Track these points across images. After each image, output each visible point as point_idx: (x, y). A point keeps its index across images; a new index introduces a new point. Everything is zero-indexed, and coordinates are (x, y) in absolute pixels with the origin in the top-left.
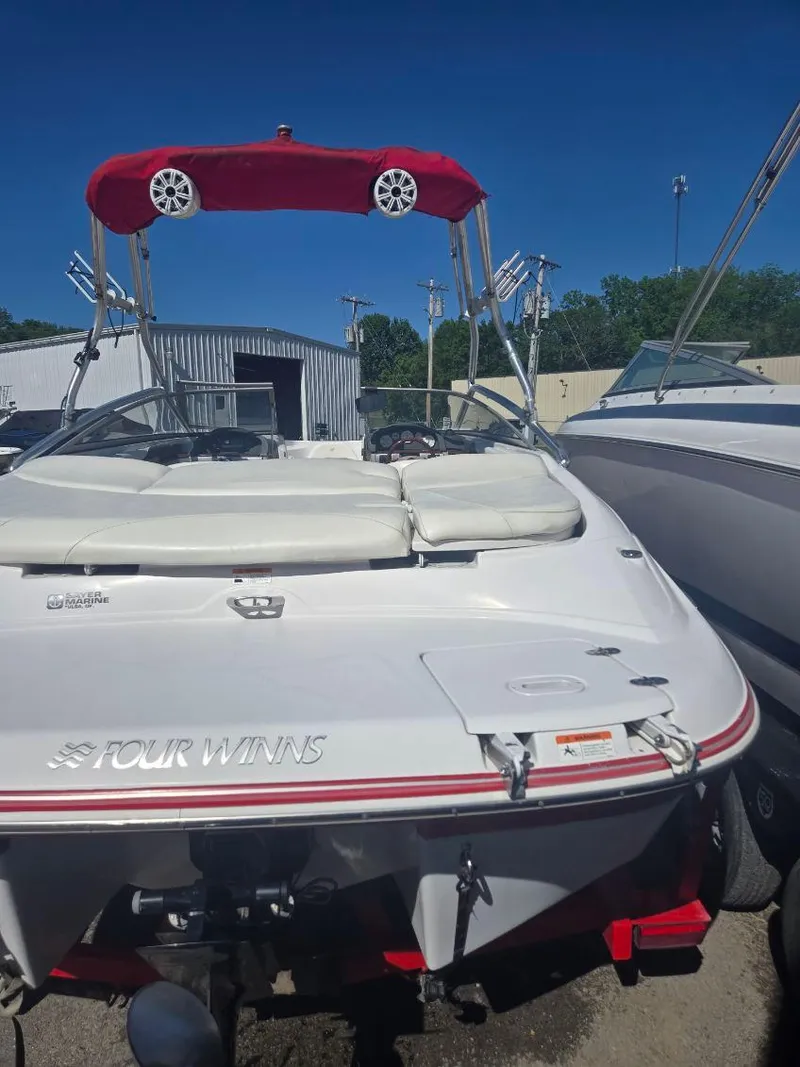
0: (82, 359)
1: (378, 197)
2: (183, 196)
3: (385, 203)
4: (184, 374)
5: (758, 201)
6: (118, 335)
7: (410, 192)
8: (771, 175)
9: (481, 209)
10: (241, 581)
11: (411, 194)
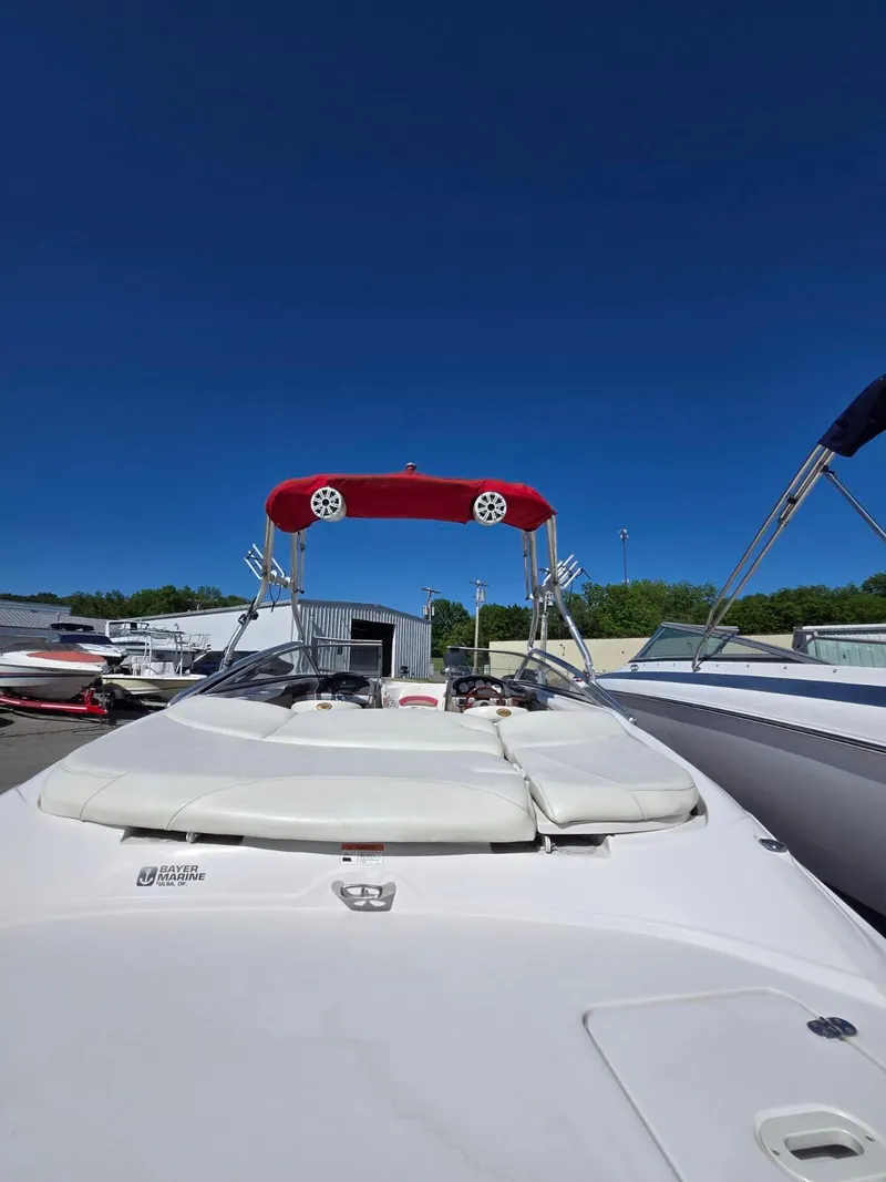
0: (245, 619)
1: (477, 510)
2: (334, 505)
3: (482, 515)
4: (319, 631)
5: (780, 521)
6: (273, 606)
7: (502, 507)
8: (793, 501)
9: (551, 523)
10: (349, 860)
11: (502, 509)
